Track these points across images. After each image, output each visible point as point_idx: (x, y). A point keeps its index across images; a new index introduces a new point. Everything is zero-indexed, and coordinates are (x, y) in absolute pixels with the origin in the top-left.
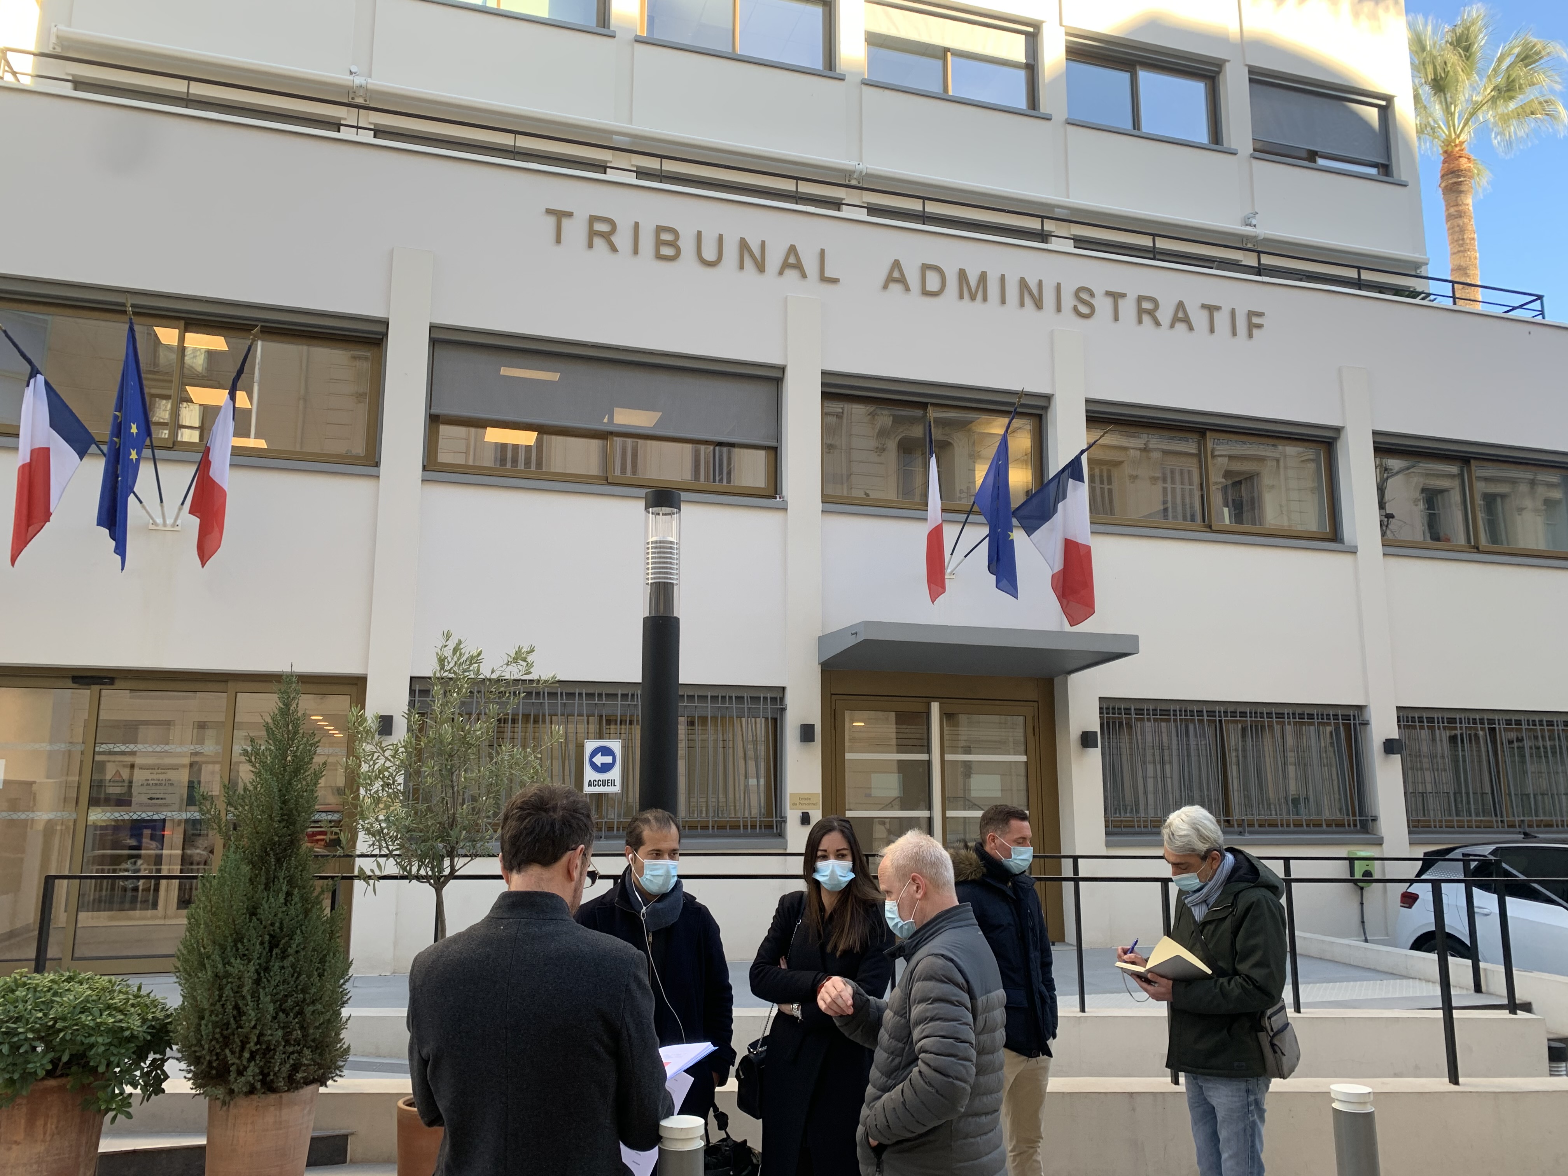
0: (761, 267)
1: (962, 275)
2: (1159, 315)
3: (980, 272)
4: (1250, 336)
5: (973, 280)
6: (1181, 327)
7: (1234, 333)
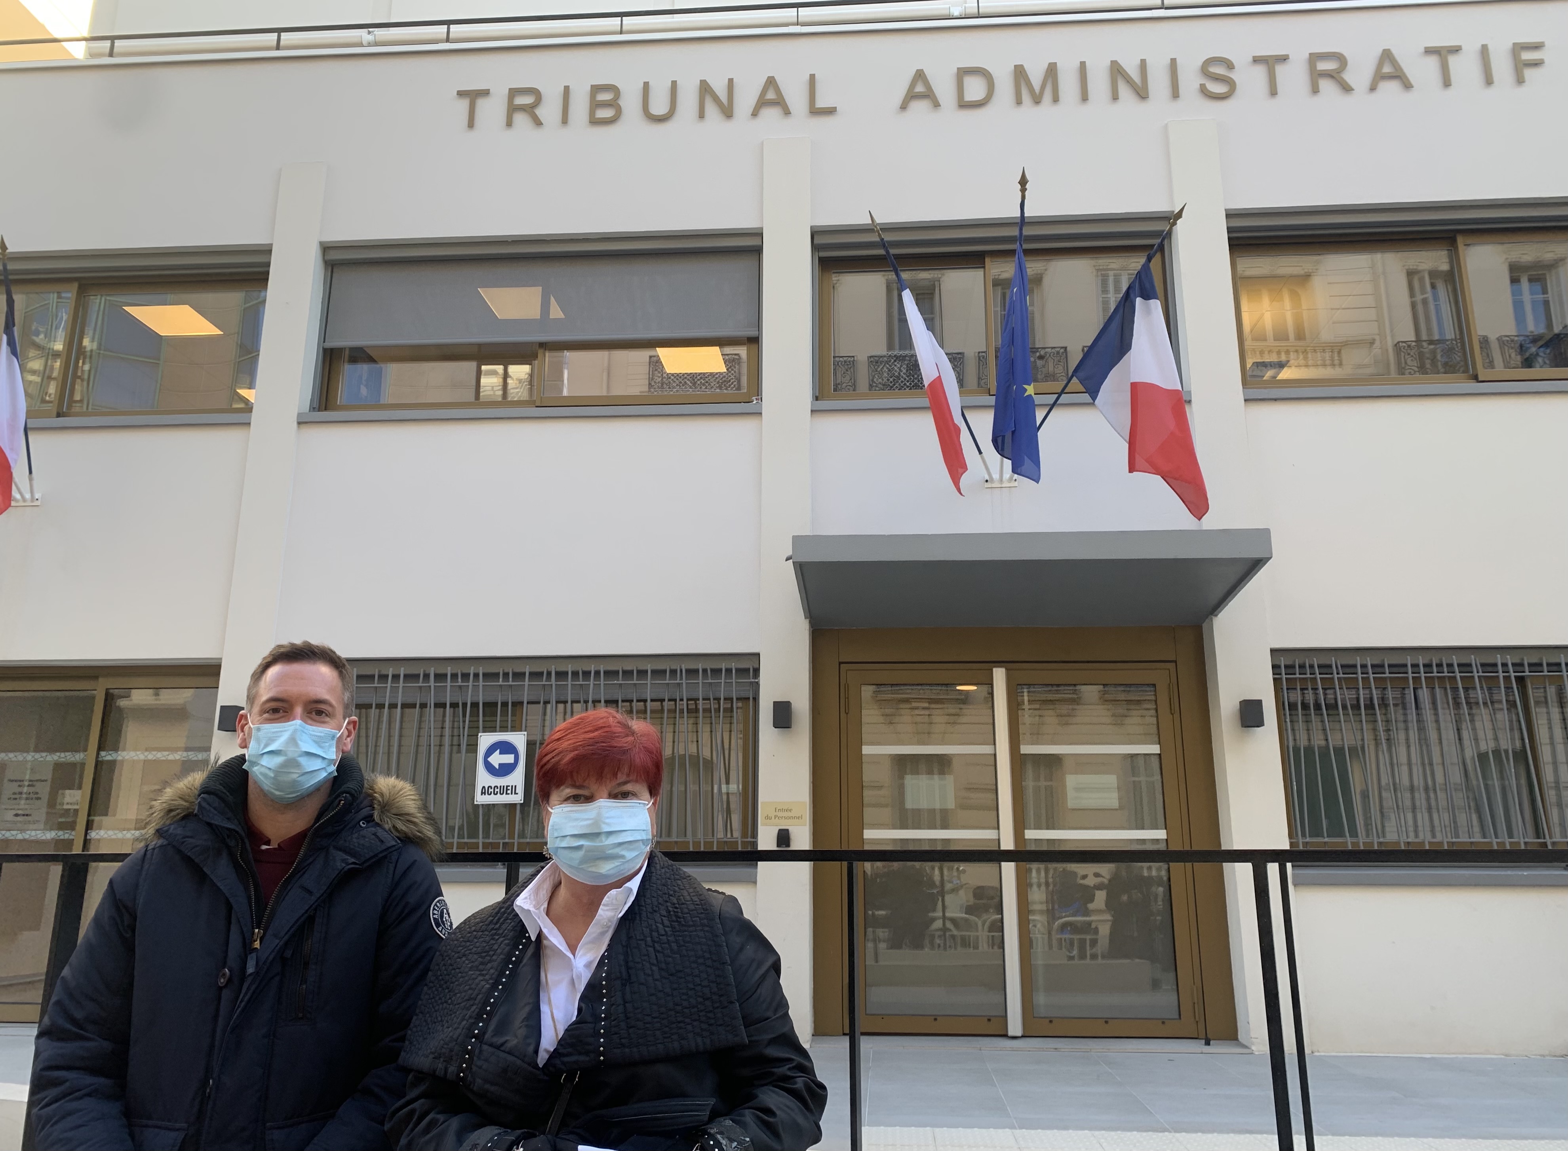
0: (728, 112)
1: (1020, 73)
2: (1348, 76)
3: (1046, 66)
4: (1520, 80)
5: (1036, 76)
6: (1390, 88)
7: (1489, 81)
